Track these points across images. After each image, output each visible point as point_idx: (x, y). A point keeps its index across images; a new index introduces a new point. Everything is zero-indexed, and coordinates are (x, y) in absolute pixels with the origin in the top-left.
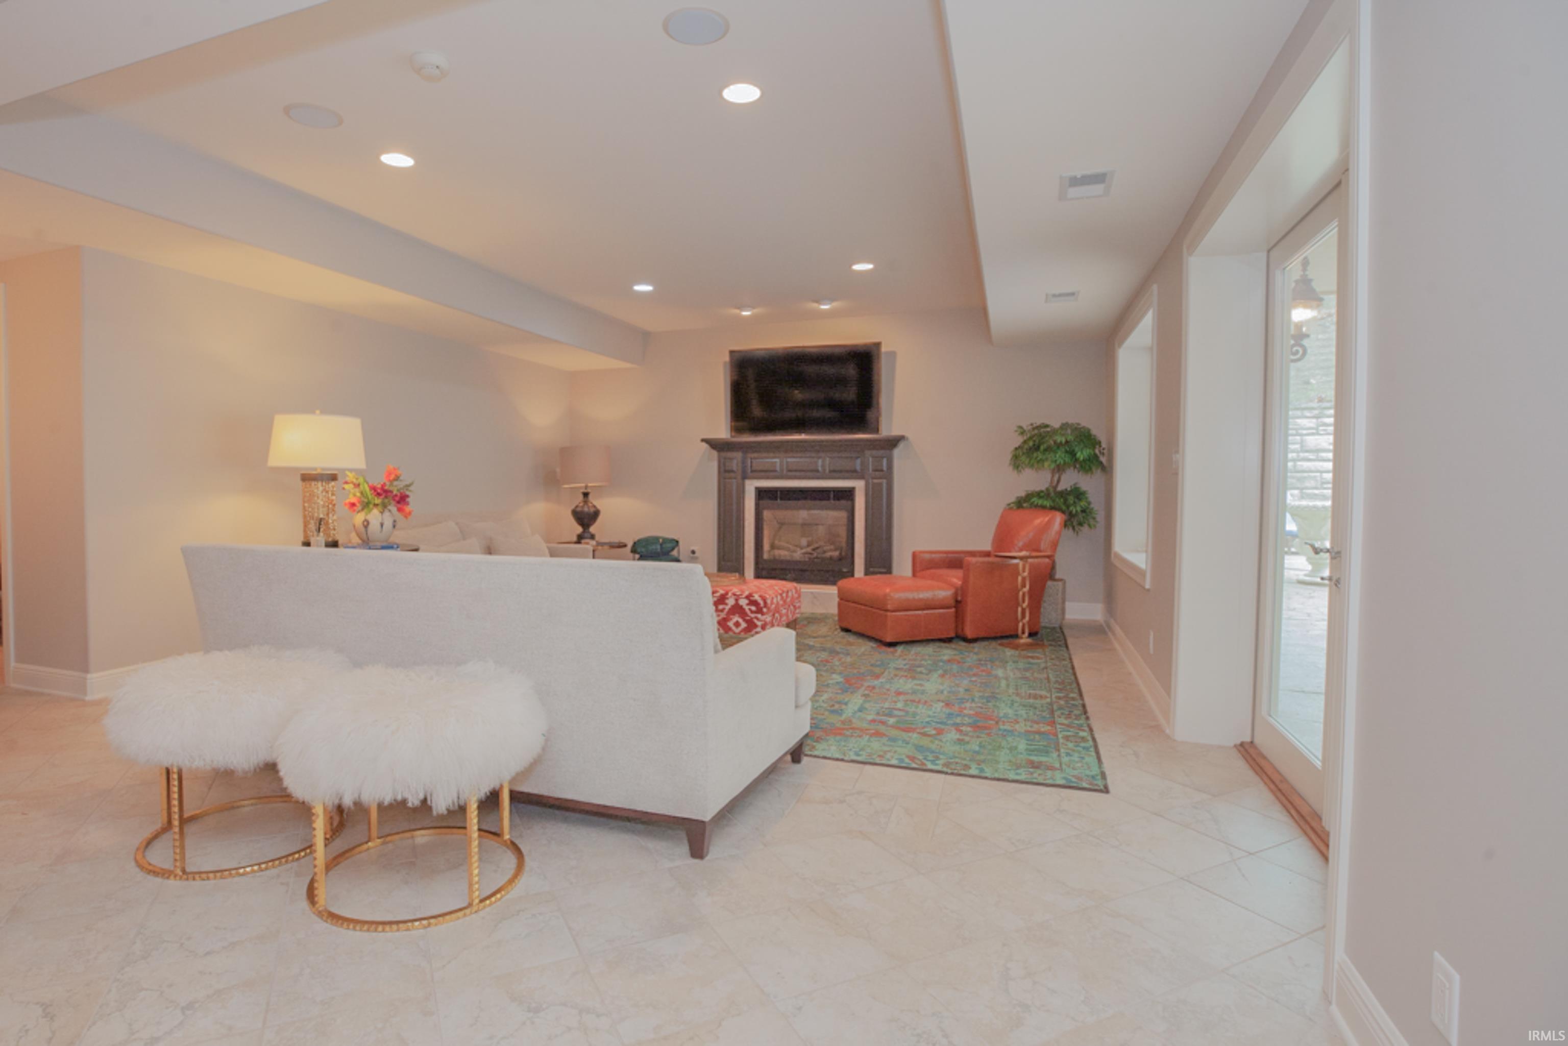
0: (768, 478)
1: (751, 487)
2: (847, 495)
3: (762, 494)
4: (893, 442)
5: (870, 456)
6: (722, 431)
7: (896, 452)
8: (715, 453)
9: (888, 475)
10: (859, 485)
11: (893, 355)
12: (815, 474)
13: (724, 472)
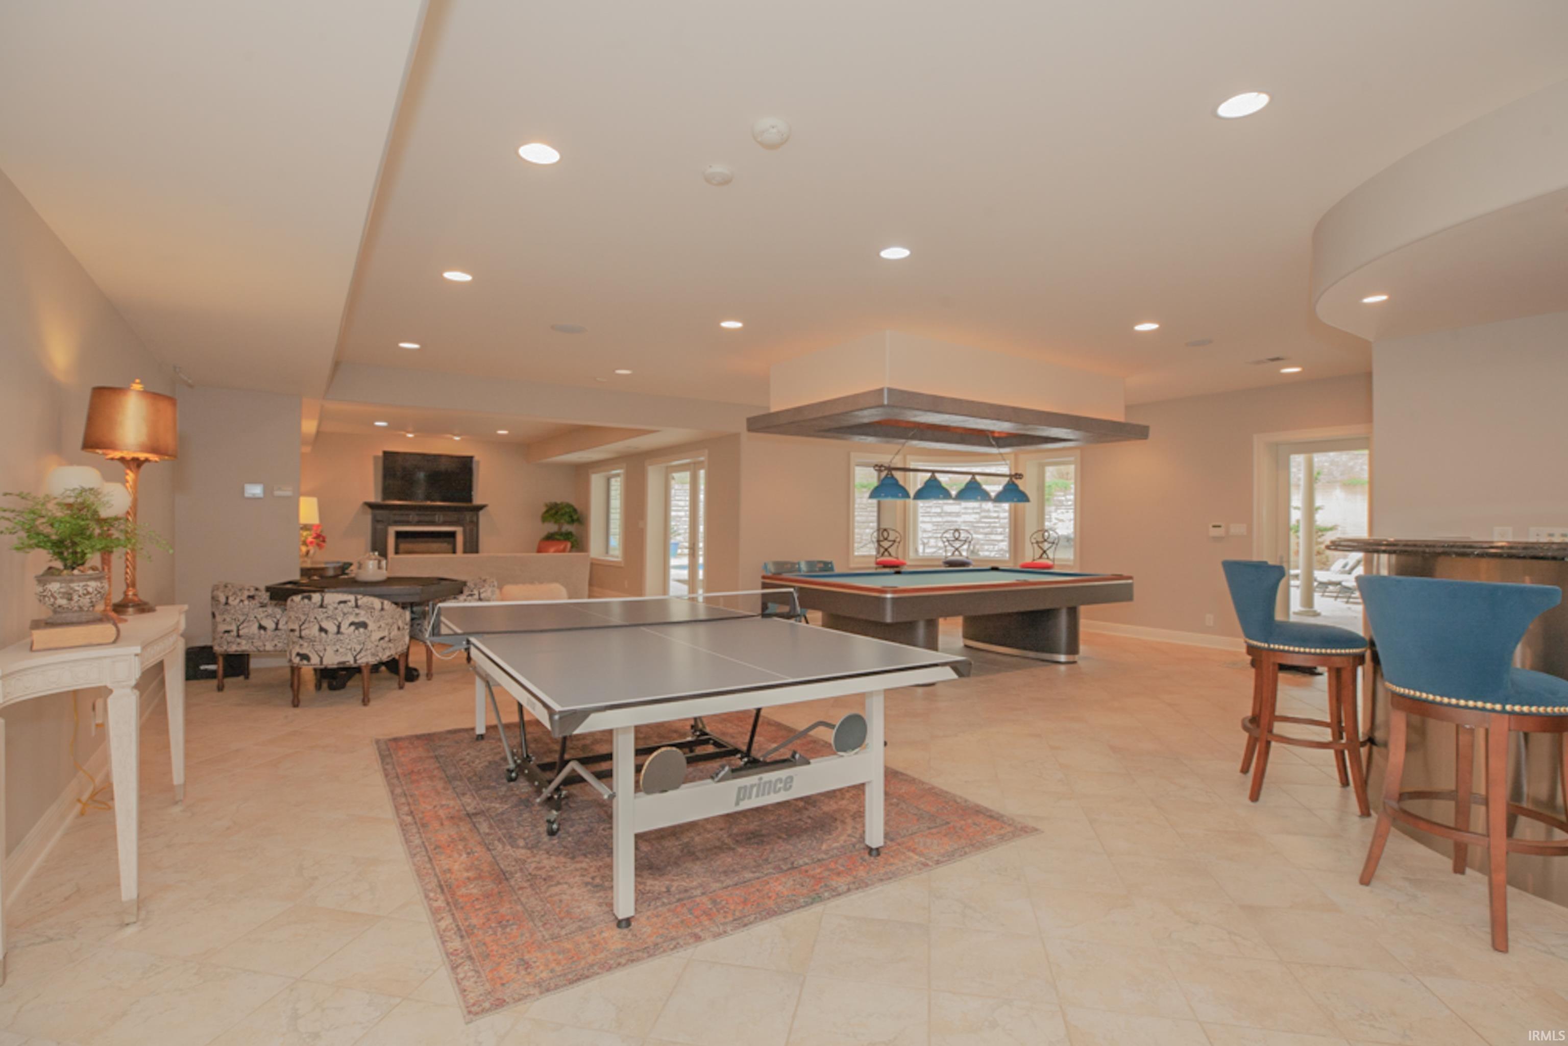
0: (403, 525)
1: (392, 530)
2: (452, 535)
3: (399, 535)
4: (481, 508)
5: (468, 516)
6: (374, 496)
7: (481, 513)
8: (369, 511)
9: (476, 524)
10: (459, 530)
11: (478, 462)
12: (433, 523)
13: (375, 521)
